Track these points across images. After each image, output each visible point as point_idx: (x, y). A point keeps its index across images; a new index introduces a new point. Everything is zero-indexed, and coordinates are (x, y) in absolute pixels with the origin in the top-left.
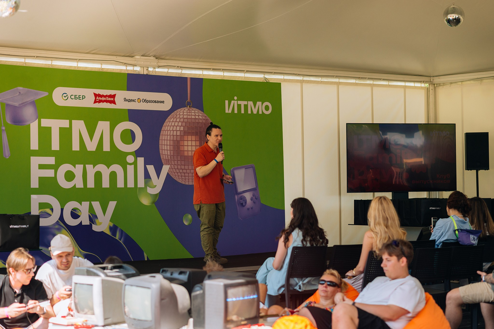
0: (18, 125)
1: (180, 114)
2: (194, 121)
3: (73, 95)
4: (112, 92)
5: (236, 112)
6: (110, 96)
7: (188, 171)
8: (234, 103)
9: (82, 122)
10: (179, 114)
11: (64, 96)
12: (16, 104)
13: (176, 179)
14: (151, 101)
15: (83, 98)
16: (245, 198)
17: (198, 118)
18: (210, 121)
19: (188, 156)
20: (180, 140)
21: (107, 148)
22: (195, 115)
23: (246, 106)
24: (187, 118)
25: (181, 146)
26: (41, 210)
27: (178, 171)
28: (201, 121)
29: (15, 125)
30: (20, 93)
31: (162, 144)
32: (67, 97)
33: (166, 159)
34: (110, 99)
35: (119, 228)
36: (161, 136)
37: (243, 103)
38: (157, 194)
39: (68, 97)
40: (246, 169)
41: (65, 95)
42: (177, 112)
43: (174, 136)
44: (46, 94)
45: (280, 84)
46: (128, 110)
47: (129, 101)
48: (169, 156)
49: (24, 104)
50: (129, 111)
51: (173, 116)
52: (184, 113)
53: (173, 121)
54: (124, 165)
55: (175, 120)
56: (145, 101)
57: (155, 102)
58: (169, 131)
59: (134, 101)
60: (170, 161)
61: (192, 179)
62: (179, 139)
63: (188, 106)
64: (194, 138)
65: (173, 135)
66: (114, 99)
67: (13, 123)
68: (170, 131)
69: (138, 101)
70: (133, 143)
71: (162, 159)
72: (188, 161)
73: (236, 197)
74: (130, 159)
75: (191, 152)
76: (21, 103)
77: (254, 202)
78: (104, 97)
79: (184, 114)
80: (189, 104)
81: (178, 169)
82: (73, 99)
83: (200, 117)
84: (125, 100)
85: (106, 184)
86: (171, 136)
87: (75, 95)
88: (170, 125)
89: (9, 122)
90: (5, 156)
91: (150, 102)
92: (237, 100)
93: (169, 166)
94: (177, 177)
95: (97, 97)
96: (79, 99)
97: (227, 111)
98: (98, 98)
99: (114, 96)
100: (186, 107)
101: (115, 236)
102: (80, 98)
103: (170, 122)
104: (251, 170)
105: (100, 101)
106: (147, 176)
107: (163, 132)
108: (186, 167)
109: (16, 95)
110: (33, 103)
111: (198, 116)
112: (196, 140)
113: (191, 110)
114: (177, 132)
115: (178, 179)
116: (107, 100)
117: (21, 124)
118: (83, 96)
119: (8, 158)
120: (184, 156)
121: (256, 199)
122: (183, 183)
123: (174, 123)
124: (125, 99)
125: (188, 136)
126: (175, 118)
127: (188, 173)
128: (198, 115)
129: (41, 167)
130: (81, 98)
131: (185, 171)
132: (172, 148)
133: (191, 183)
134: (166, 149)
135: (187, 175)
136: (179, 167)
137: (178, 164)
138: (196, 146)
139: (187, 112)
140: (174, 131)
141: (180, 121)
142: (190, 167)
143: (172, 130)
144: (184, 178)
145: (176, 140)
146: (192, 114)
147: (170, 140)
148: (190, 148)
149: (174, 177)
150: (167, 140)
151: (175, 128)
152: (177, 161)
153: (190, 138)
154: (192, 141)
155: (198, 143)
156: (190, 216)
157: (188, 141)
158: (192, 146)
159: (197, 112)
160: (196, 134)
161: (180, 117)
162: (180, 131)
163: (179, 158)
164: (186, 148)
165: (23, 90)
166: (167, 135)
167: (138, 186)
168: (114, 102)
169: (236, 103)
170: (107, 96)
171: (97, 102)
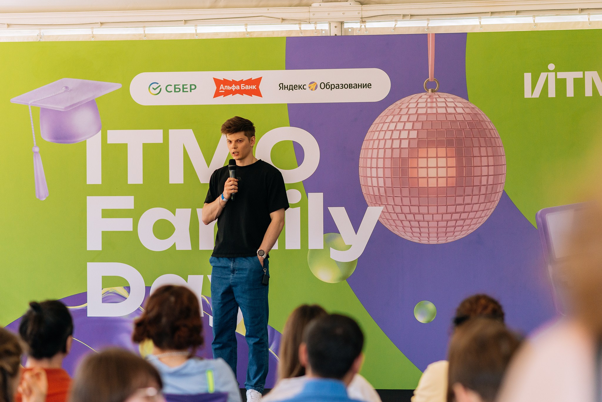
0: (65, 143)
1: (408, 106)
2: (440, 118)
3: (171, 85)
4: (254, 75)
5: (552, 93)
6: (249, 82)
7: (428, 217)
8: (549, 77)
9: (190, 132)
10: (407, 107)
11: (153, 88)
12: (60, 107)
13: (397, 233)
14: (340, 86)
15: (191, 89)
17: (454, 112)
18: (483, 116)
19: (428, 187)
20: (409, 158)
22: (445, 106)
23: (579, 84)
24: (426, 114)
25: (411, 168)
26: (106, 290)
27: (402, 217)
28: (460, 118)
29: (58, 142)
30: (67, 87)
31: (364, 166)
32: (159, 89)
33: (374, 195)
34: (248, 87)
36: (362, 152)
38: (352, 263)
39: (161, 89)
41: (155, 86)
42: (403, 104)
43: (394, 150)
44: (117, 86)
46: (289, 105)
47: (290, 89)
48: (382, 190)
49: (76, 107)
50: (291, 106)
51: (393, 112)
52: (419, 104)
53: (391, 122)
55: (396, 119)
56: (325, 86)
57: (350, 86)
58: (381, 141)
59: (302, 87)
60: (383, 199)
61: (437, 234)
62: (405, 154)
63: (430, 90)
64: (442, 151)
65: (392, 149)
66: (257, 87)
67: (54, 140)
68: (384, 141)
69: (311, 88)
70: (299, 166)
71: (365, 196)
72: (428, 197)
73: (550, 268)
74: (293, 196)
75: (436, 179)
76: (68, 105)
78: (236, 85)
79: (418, 106)
80: (431, 85)
81: (402, 213)
82: (171, 91)
83: (460, 110)
84: (282, 87)
86: (387, 150)
87: (175, 85)
88: (385, 128)
89: (47, 140)
90: (39, 196)
91: (338, 87)
92: (556, 71)
93: (381, 208)
94: (401, 229)
95: (222, 85)
96: (183, 91)
97: (528, 94)
98: (223, 87)
99: (257, 82)
100: (424, 91)
102: (185, 90)
103: (384, 123)
105: (227, 93)
106: (330, 226)
107: (368, 142)
108: (424, 210)
109: (60, 92)
110: (92, 104)
111: (453, 109)
112: (448, 155)
113: (437, 96)
114: (403, 141)
115: (403, 233)
116: (242, 89)
117: (69, 141)
118: (191, 85)
119: (44, 199)
120: (419, 188)
122: (416, 240)
123: (395, 124)
124: (281, 85)
125: (427, 148)
126: (398, 114)
127: (428, 222)
128: (455, 106)
129: (107, 214)
130: (189, 90)
131: (419, 217)
132: (388, 173)
133: (433, 241)
134: (374, 175)
135: (425, 224)
136: (406, 210)
137: (404, 203)
138: (447, 167)
139: (426, 101)
140: (394, 141)
141: (408, 121)
142: (433, 209)
143: (390, 138)
144: (417, 230)
145: (400, 158)
146: (439, 105)
147: (384, 158)
148: (432, 173)
149: (393, 230)
150: (377, 158)
151: (396, 135)
152: (402, 197)
153: (432, 152)
154: (437, 157)
155: (452, 162)
156: (431, 306)
157: (427, 158)
158: (437, 167)
159: (452, 100)
160: (449, 144)
161: (409, 113)
162: (410, 140)
163: (406, 192)
164: (422, 173)
165: (72, 83)
166: (378, 149)
167: (310, 247)
168: (257, 93)
169: (552, 77)
170: (241, 82)
171: (220, 94)
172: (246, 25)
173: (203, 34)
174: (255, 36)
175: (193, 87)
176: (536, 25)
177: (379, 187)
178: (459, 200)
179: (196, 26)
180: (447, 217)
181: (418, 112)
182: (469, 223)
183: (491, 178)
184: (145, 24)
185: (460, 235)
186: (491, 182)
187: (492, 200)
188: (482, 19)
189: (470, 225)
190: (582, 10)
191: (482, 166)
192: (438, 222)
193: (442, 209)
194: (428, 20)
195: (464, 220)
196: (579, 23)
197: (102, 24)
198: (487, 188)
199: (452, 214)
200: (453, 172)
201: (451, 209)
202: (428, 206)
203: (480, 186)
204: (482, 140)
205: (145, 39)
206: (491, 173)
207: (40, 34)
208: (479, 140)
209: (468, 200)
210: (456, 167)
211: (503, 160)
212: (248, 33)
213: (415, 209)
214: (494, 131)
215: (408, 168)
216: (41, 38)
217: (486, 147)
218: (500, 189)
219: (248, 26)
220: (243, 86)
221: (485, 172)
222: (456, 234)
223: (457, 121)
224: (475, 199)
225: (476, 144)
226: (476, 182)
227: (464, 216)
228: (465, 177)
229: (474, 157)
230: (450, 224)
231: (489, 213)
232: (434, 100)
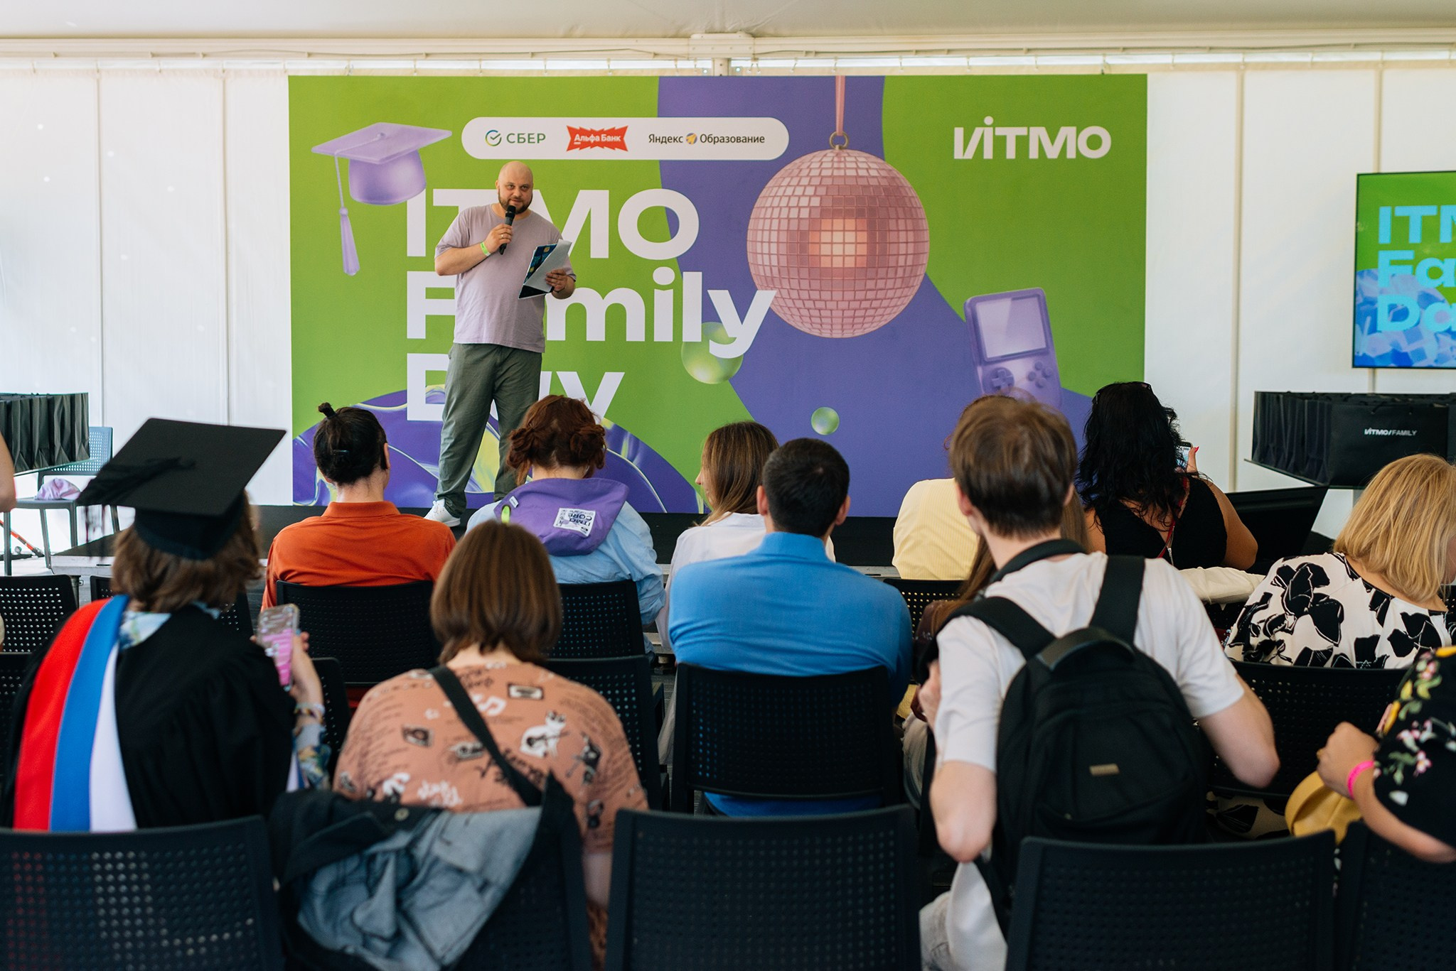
0: (379, 204)
1: (810, 166)
2: (849, 182)
3: (514, 134)
4: (617, 123)
6: (612, 132)
7: (831, 305)
8: (985, 134)
10: (808, 167)
11: (491, 138)
12: (375, 159)
13: (793, 324)
14: (725, 139)
15: (539, 140)
16: (1009, 373)
17: (867, 174)
18: (902, 180)
19: (832, 268)
20: (809, 231)
21: (600, 250)
22: (855, 166)
24: (832, 176)
25: (811, 243)
26: (430, 387)
27: (799, 304)
28: (873, 182)
29: (371, 203)
30: (382, 134)
31: (754, 239)
32: (499, 138)
33: (766, 277)
34: (610, 139)
35: (629, 433)
36: (752, 222)
37: (1011, 134)
38: (736, 359)
39: (501, 139)
40: (1014, 299)
41: (493, 135)
42: (803, 163)
43: (792, 221)
44: (446, 134)
45: (1143, 78)
46: (661, 162)
48: (775, 270)
49: (393, 160)
50: (664, 164)
51: (791, 173)
52: (824, 164)
53: (788, 185)
54: (647, 292)
55: (795, 182)
56: (707, 138)
57: (738, 140)
58: (775, 209)
59: (678, 139)
60: (777, 281)
61: (842, 325)
62: (805, 226)
63: (837, 147)
64: (851, 223)
65: (789, 219)
66: (622, 139)
67: (367, 201)
68: (779, 209)
69: (689, 141)
70: (672, 238)
71: (754, 277)
72: (832, 280)
73: (980, 370)
74: (664, 276)
75: (842, 258)
76: (384, 156)
77: (1039, 386)
78: (595, 136)
79: (822, 167)
80: (839, 141)
81: (800, 299)
82: (514, 142)
83: (873, 173)
84: (653, 139)
85: (596, 331)
86: (782, 221)
87: (519, 135)
88: (780, 193)
89: (358, 199)
90: (348, 271)
91: (722, 140)
92: (994, 126)
93: (773, 293)
94: (797, 318)
95: (578, 135)
96: (529, 142)
97: (958, 154)
98: (579, 138)
99: (622, 132)
100: (830, 148)
101: (619, 450)
102: (531, 140)
103: (780, 186)
104: (1031, 306)
105: (584, 145)
106: (709, 314)
107: (759, 210)
108: (826, 295)
109: (374, 140)
110: (415, 156)
111: (865, 171)
112: (858, 229)
113: (846, 155)
114: (802, 209)
115: (800, 324)
116: (602, 140)
117: (385, 202)
118: (538, 135)
119: (354, 274)
120: (820, 268)
121: (1045, 376)
122: (816, 333)
123: (793, 188)
124: (652, 137)
125: (833, 218)
126: (797, 176)
127: (831, 310)
128: (867, 167)
129: (433, 293)
130: (536, 140)
131: (820, 305)
132: (783, 249)
133: (837, 334)
134: (766, 251)
135: (828, 313)
136: (805, 295)
137: (803, 287)
138: (857, 243)
139: (832, 161)
140: (792, 209)
141: (809, 185)
142: (838, 295)
143: (785, 205)
144: (818, 320)
145: (798, 230)
146: (848, 165)
147: (779, 231)
148: (838, 250)
149: (788, 320)
150: (770, 230)
151: (794, 202)
152: (800, 279)
153: (838, 223)
154: (844, 231)
155: (863, 237)
156: (832, 414)
157: (832, 231)
158: (844, 243)
159: (864, 160)
160: (859, 214)
161: (811, 174)
162: (811, 208)
163: (804, 273)
164: (825, 250)
165: (390, 128)
166: (771, 219)
167: (684, 340)
168: (622, 146)
169: (989, 133)
170: (602, 132)
171: (576, 147)
172: (609, 60)
173: (554, 71)
174: (618, 74)
175: (541, 137)
176: (970, 67)
177: (771, 267)
178: (870, 284)
179: (546, 60)
180: (855, 305)
181: (822, 174)
182: (881, 313)
183: (910, 258)
184: (482, 57)
185: (870, 328)
186: (909, 262)
187: (910, 285)
188: (904, 59)
189: (883, 315)
190: (1029, 50)
191: (899, 243)
192: (843, 310)
193: (849, 295)
194: (836, 58)
195: (876, 309)
196: (1022, 67)
197: (427, 55)
198: (905, 270)
199: (861, 301)
200: (863, 250)
201: (860, 295)
202: (832, 291)
203: (896, 267)
204: (900, 210)
205: (481, 75)
206: (911, 251)
207: (349, 66)
208: (896, 210)
209: (881, 284)
210: (867, 243)
211: (926, 236)
212: (611, 71)
213: (815, 295)
214: (916, 199)
215: (809, 243)
216: (350, 71)
217: (905, 219)
218: (921, 271)
219: (612, 62)
220: (604, 138)
221: (902, 251)
222: (865, 326)
223: (869, 186)
224: (890, 284)
225: (893, 215)
226: (892, 262)
227: (875, 304)
228: (879, 256)
229: (890, 231)
230: (857, 313)
231: (907, 301)
232: (843, 159)
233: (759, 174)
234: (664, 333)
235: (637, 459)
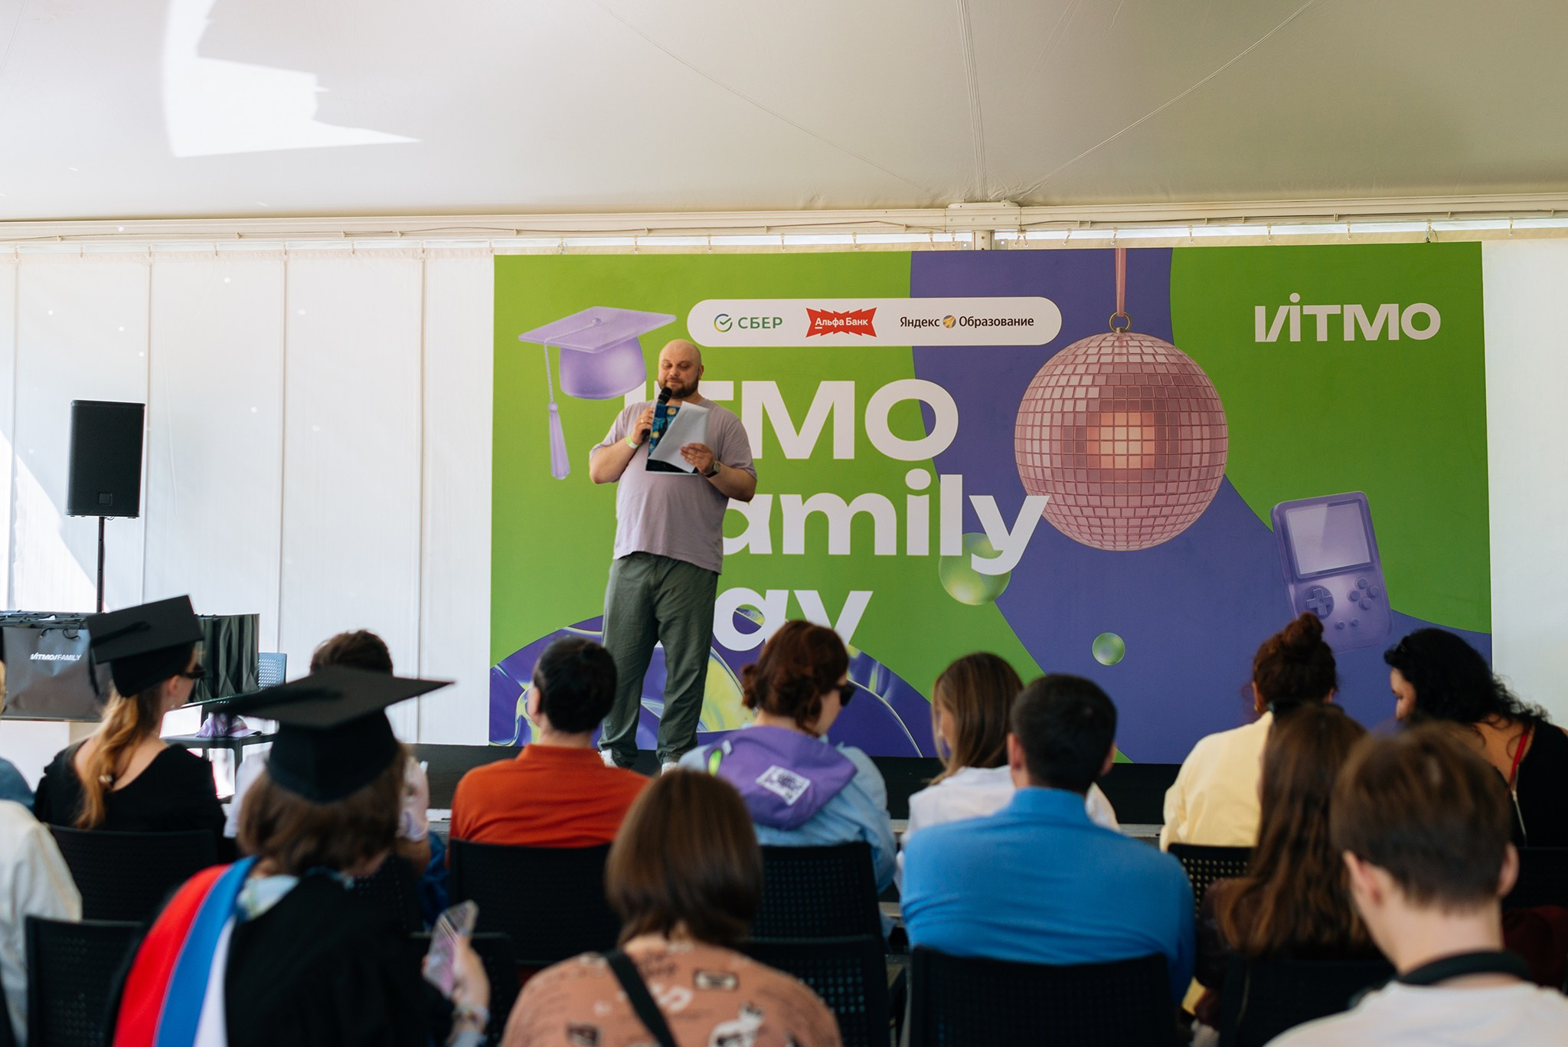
0: (593, 398)
1: (1086, 351)
2: (1133, 369)
3: (746, 319)
4: (863, 304)
5: (1295, 336)
6: (858, 315)
7: (1113, 512)
8: (1291, 313)
9: (772, 386)
10: (1085, 353)
11: (721, 323)
12: (589, 348)
13: (1069, 535)
14: (988, 322)
15: (775, 325)
16: (1327, 592)
17: (1154, 361)
18: (1195, 367)
19: (1114, 469)
20: (1086, 426)
21: (844, 448)
22: (1140, 352)
23: (1335, 322)
24: (1113, 363)
25: (1090, 440)
27: (1076, 511)
28: (1161, 370)
29: (585, 398)
30: (598, 320)
31: (1022, 437)
32: (728, 324)
33: (1037, 480)
34: (855, 322)
35: (878, 662)
36: (1020, 416)
37: (1322, 312)
38: (1004, 576)
39: (731, 324)
40: (1330, 505)
41: (723, 319)
42: (1079, 348)
43: (1066, 415)
44: (670, 319)
45: (1478, 246)
46: (914, 348)
47: (916, 326)
48: (1048, 472)
49: (610, 348)
50: (917, 350)
51: (1064, 360)
52: (1102, 349)
53: (1062, 374)
54: (899, 497)
55: (1069, 370)
56: (967, 321)
57: (1003, 322)
58: (1047, 402)
59: (933, 323)
60: (1049, 485)
61: (1127, 536)
62: (1082, 421)
63: (1118, 329)
64: (1135, 418)
65: (1063, 413)
66: (870, 322)
67: (579, 395)
68: (1051, 401)
69: (947, 325)
70: (928, 436)
71: (1023, 480)
72: (1114, 483)
73: (1292, 589)
74: (918, 479)
75: (1125, 457)
76: (600, 345)
77: (1363, 607)
78: (838, 319)
79: (1101, 352)
80: (1120, 323)
81: (1077, 506)
82: (746, 327)
83: (1161, 359)
84: (905, 322)
85: (839, 543)
86: (1055, 415)
87: (752, 319)
88: (1053, 383)
89: (568, 393)
90: (556, 474)
91: (985, 323)
92: (1301, 303)
93: (1046, 498)
94: (1074, 528)
95: (819, 319)
96: (764, 327)
97: (1260, 337)
98: (820, 322)
99: (870, 314)
100: (1110, 331)
101: (866, 683)
102: (766, 325)
103: (1052, 375)
104: (1352, 512)
105: (826, 330)
106: (971, 523)
107: (1028, 403)
108: (1108, 501)
109: (588, 326)
110: (634, 344)
111: (1152, 357)
112: (1144, 424)
113: (1129, 339)
114: (1078, 401)
115: (1077, 535)
116: (847, 324)
117: (600, 395)
118: (774, 319)
119: (564, 478)
120: (1100, 469)
121: (1371, 596)
122: (1096, 545)
123: (1067, 377)
124: (904, 320)
125: (1114, 412)
126: (1072, 363)
127: (1114, 519)
128: (1154, 352)
130: (771, 325)
131: (1101, 512)
132: (1057, 447)
133: (1121, 547)
134: (1036, 449)
135: (1110, 522)
136: (1082, 501)
137: (1080, 492)
138: (1143, 440)
139: (1112, 345)
140: (1066, 402)
141: (1086, 373)
142: (1121, 501)
143: (1059, 397)
144: (1099, 530)
145: (1074, 425)
146: (1131, 350)
147: (1051, 426)
148: (1120, 448)
149: (1064, 530)
150: (1041, 426)
151: (1068, 393)
152: (1076, 483)
153: (1121, 418)
154: (1128, 426)
155: (1150, 433)
156: (1117, 641)
157: (1114, 426)
158: (1128, 440)
159: (1149, 344)
160: (1145, 407)
161: (1088, 361)
162: (1088, 400)
163: (1082, 475)
164: (1106, 448)
165: (606, 313)
166: (1043, 412)
167: (942, 553)
168: (869, 330)
169: (1295, 311)
170: (847, 314)
171: (817, 332)
172: (855, 234)
173: (792, 247)
174: (867, 250)
175: (777, 321)
176: (1272, 237)
177: (1043, 468)
178: (1160, 488)
179: (783, 234)
180: (1142, 512)
181: (1101, 361)
182: (1173, 522)
183: (1206, 457)
184: (712, 232)
185: (1160, 539)
186: (1205, 463)
187: (1207, 488)
188: (1194, 229)
189: (1175, 525)
190: (1340, 216)
191: (1192, 440)
192: (1128, 519)
193: (1135, 501)
194: (1116, 229)
195: (1167, 517)
196: (1334, 235)
197: (650, 230)
198: (1200, 471)
199: (1149, 507)
200: (1150, 448)
201: (1148, 501)
202: (1114, 496)
203: (1190, 469)
204: (1193, 402)
205: (710, 252)
206: (1206, 449)
207: (562, 244)
208: (1189, 403)
209: (1172, 488)
210: (1155, 440)
211: (1225, 431)
212: (857, 246)
213: (1094, 501)
214: (1211, 389)
215: (1086, 440)
216: (563, 250)
217: (1199, 412)
218: (1219, 473)
219: (858, 236)
220: (849, 322)
221: (1197, 449)
222: (1155, 536)
223: (1157, 374)
224: (1183, 487)
225: (1185, 407)
226: (1185, 463)
227: (1166, 511)
228: (1169, 455)
229: (1181, 426)
230: (1146, 522)
231: (1203, 507)
232: (1125, 344)
233: (1030, 360)
234: (918, 545)
235: (888, 694)
